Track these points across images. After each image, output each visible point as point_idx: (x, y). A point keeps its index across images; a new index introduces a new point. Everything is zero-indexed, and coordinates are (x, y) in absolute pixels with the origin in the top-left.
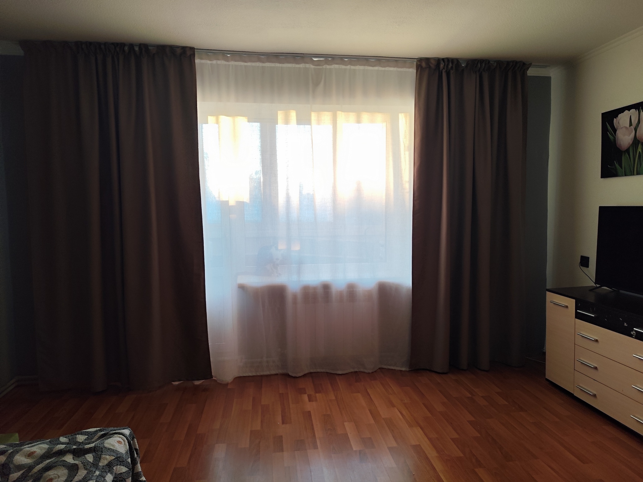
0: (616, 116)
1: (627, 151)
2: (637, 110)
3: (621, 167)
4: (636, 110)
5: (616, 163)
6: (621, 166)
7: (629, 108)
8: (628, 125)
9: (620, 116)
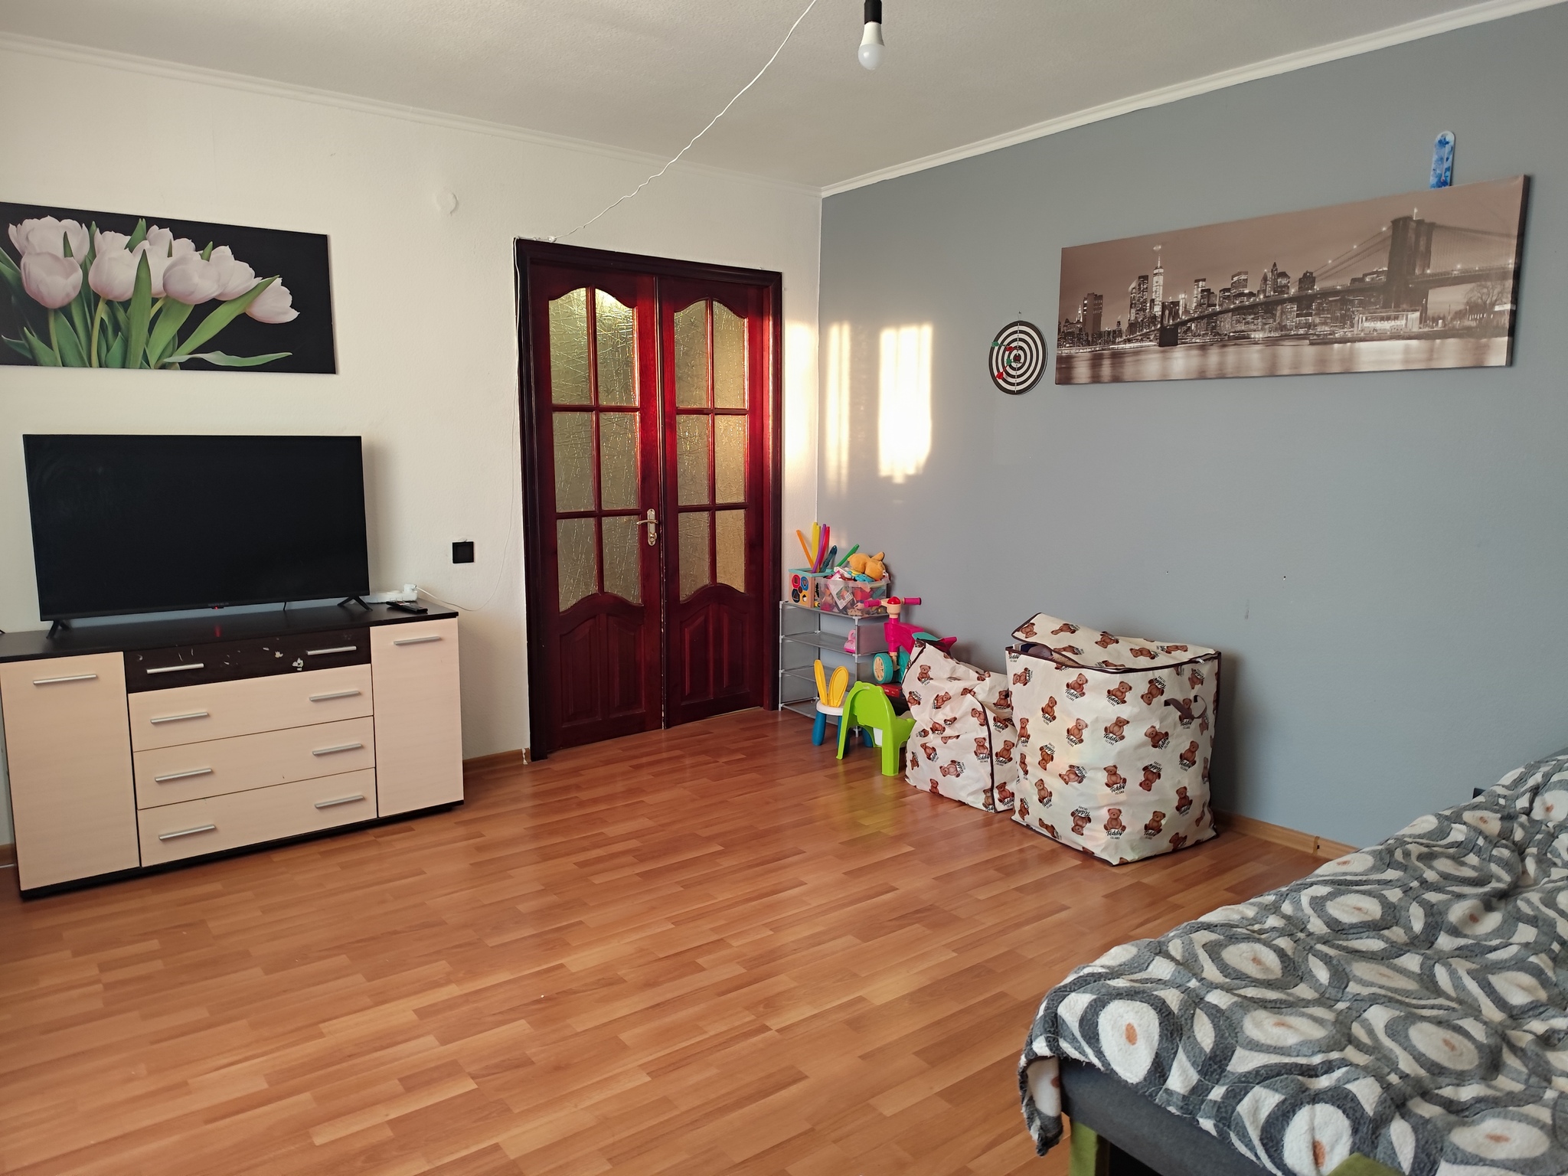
0: (18, 222)
1: (65, 310)
2: (83, 225)
3: (49, 344)
4: (82, 227)
5: (31, 333)
6: (47, 342)
7: (60, 214)
8: (60, 252)
9: (27, 222)
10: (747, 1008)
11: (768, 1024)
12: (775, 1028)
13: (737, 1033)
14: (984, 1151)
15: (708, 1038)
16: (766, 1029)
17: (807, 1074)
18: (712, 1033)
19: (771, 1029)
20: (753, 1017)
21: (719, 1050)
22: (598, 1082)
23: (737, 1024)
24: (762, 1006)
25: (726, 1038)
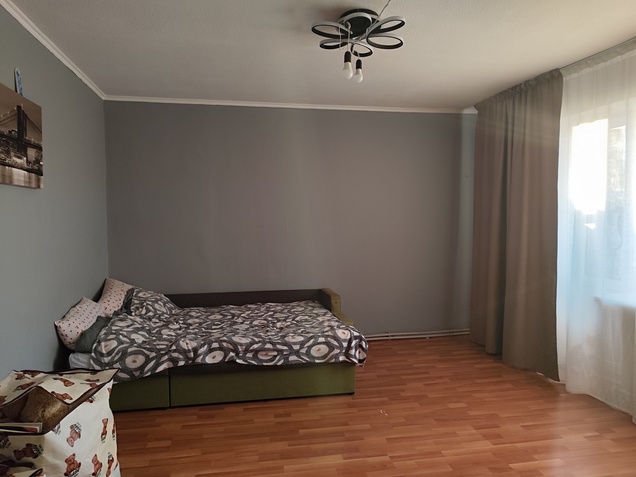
10: (395, 467)
11: (389, 459)
12: (388, 456)
13: (403, 458)
14: (351, 413)
15: (416, 459)
16: (391, 457)
17: (385, 440)
18: (414, 461)
19: (389, 456)
20: (394, 463)
21: (413, 454)
22: (461, 455)
23: (402, 462)
24: (388, 467)
25: (408, 458)
